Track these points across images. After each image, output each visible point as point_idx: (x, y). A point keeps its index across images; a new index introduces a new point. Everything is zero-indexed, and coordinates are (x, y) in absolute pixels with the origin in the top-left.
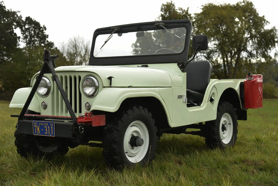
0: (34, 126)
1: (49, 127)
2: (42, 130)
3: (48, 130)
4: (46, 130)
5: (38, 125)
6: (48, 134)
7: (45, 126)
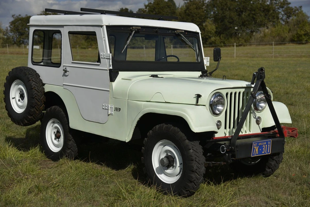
0: (253, 147)
1: (266, 146)
2: (260, 150)
3: (265, 149)
4: (264, 149)
5: (258, 145)
6: (265, 153)
7: (264, 145)
